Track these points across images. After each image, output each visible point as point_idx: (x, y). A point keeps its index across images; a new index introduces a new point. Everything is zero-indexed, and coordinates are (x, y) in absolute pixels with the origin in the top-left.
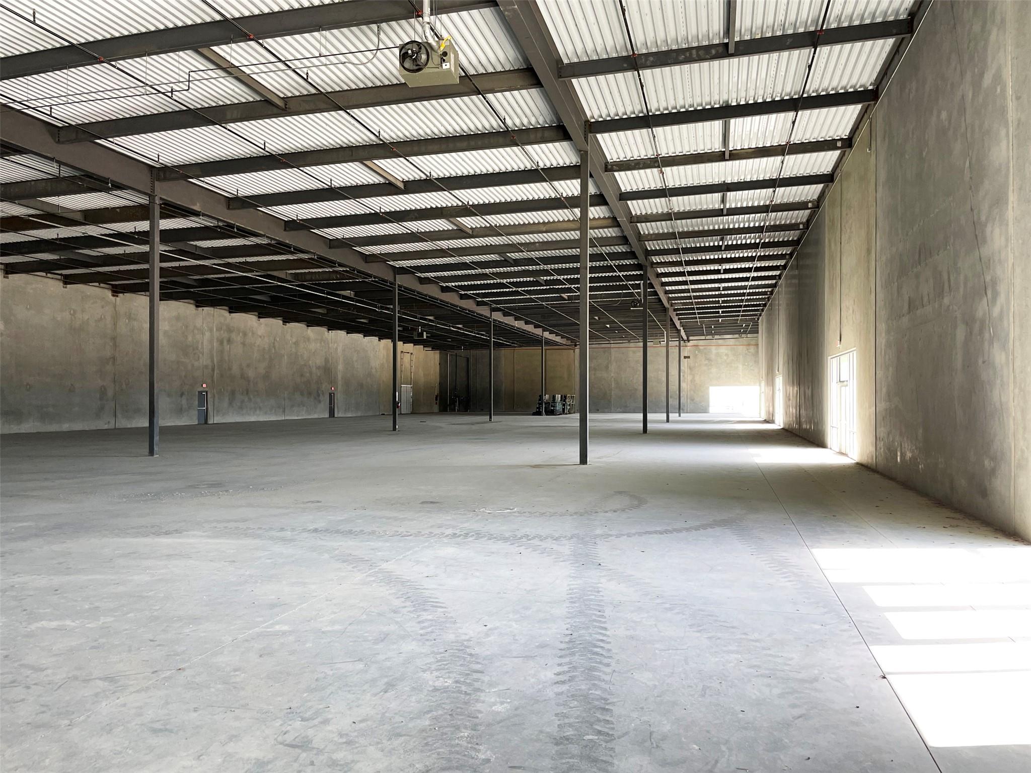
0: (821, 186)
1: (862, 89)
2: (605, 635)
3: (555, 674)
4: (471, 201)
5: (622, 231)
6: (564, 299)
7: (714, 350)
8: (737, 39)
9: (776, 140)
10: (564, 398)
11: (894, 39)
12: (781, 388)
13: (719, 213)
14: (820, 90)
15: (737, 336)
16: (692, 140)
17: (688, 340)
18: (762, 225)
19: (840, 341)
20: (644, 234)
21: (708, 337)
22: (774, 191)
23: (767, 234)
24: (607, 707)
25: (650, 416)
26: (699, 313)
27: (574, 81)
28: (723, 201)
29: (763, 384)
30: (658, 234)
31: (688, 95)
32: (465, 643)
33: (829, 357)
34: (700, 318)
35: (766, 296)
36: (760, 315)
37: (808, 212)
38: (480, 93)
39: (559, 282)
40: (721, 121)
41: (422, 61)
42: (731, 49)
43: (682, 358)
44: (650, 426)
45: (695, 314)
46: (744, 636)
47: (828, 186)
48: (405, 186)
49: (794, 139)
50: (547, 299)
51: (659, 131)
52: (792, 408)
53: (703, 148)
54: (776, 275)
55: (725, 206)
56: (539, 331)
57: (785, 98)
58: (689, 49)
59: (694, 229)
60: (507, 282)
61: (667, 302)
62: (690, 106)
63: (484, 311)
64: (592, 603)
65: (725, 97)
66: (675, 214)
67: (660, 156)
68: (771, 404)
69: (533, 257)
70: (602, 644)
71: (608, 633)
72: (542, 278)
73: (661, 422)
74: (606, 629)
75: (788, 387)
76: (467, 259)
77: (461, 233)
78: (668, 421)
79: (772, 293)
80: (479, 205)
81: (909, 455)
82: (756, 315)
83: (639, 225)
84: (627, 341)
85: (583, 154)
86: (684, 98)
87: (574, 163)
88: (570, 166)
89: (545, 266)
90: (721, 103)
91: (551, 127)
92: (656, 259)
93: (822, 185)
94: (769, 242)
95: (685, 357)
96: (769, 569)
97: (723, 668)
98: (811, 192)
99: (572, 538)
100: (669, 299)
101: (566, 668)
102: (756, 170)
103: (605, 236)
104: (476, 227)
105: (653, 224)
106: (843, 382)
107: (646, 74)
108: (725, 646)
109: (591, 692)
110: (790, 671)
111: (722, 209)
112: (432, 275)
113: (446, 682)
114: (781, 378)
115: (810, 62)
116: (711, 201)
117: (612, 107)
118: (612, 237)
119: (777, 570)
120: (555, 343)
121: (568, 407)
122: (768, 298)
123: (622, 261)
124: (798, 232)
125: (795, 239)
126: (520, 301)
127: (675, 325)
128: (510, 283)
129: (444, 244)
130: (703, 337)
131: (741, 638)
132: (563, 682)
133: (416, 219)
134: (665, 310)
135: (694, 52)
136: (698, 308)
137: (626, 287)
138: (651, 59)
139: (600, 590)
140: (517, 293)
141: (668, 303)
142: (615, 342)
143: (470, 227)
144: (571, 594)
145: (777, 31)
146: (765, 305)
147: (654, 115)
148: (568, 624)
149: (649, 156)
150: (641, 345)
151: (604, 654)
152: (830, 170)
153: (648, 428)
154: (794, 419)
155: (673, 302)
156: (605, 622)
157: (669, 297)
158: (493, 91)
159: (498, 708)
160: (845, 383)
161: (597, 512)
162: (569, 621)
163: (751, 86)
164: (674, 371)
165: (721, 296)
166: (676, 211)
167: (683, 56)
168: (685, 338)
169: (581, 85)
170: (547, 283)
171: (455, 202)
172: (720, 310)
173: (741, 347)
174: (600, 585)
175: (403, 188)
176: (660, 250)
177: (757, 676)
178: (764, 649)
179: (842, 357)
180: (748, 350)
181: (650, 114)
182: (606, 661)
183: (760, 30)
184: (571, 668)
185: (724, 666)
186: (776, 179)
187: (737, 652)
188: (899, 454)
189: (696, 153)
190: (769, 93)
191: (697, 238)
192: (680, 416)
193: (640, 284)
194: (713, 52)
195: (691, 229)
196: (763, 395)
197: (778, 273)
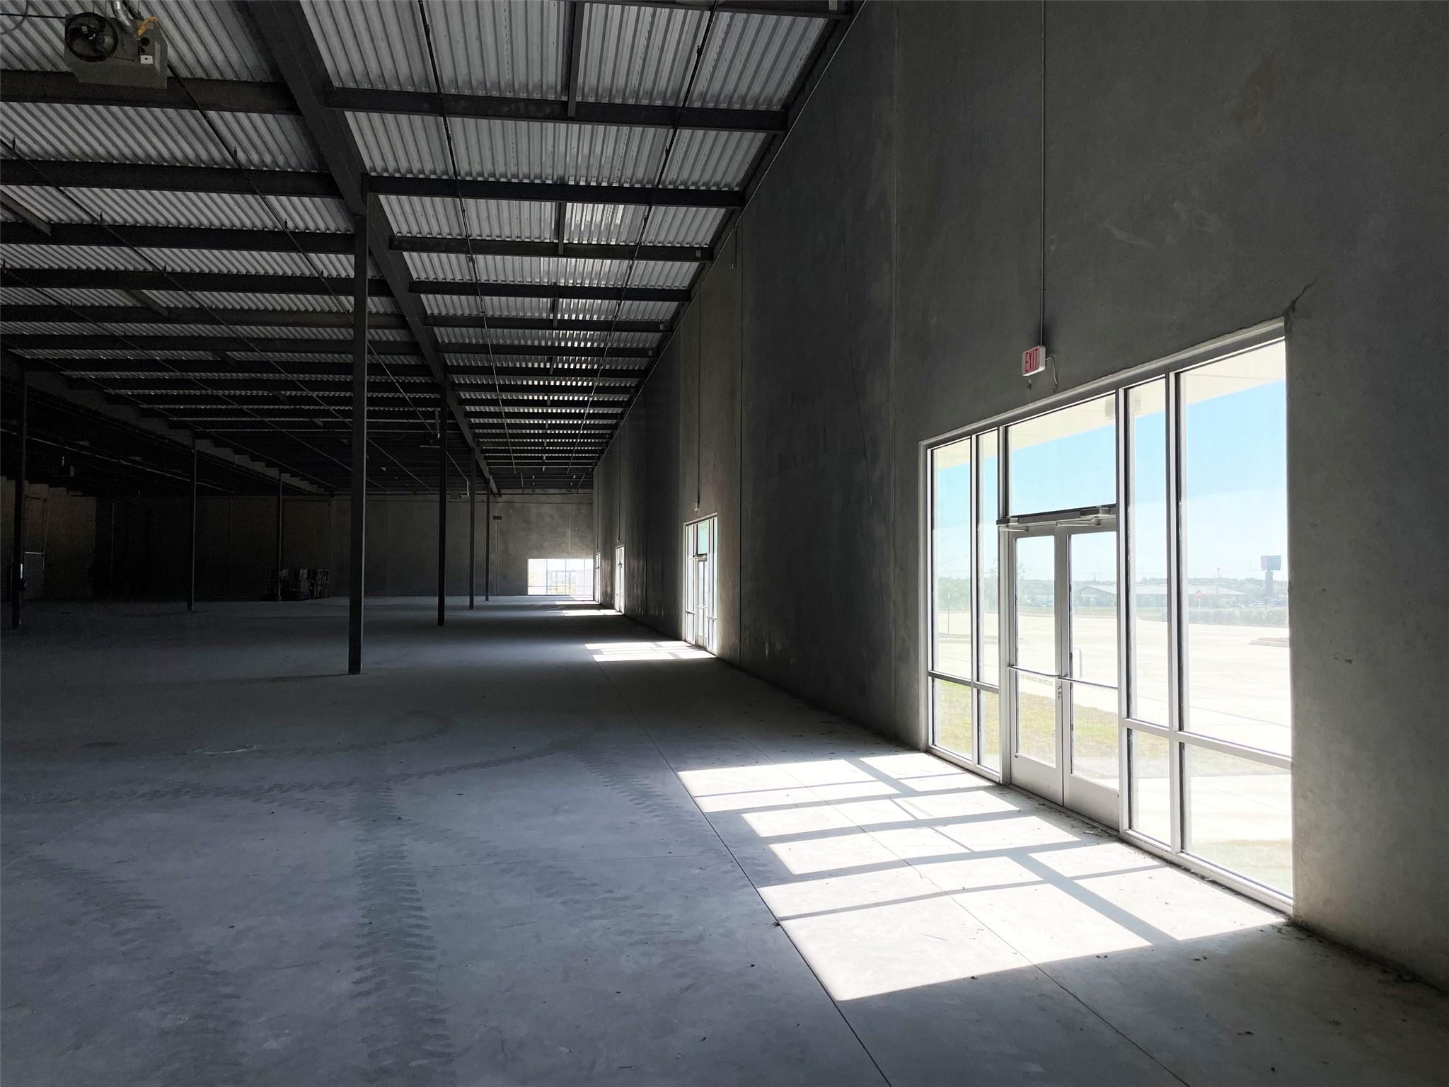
0: (675, 304)
1: (726, 189)
2: (421, 917)
3: (353, 983)
4: (170, 266)
5: (411, 334)
6: (317, 426)
7: (534, 509)
8: (579, 99)
9: (623, 238)
10: (312, 575)
11: (765, 134)
12: (623, 562)
13: (548, 324)
14: (678, 183)
15: (564, 491)
16: (515, 222)
17: (500, 495)
18: (602, 345)
19: (699, 503)
20: (443, 342)
21: (526, 491)
22: (619, 305)
23: (608, 358)
24: (437, 1017)
25: (449, 601)
26: (516, 458)
27: (349, 115)
28: (554, 308)
29: (598, 557)
30: (464, 345)
31: (512, 162)
32: (202, 957)
33: (685, 524)
34: (517, 464)
35: (604, 441)
36: (596, 465)
37: (658, 335)
38: (196, 108)
39: (310, 400)
40: (554, 204)
41: (105, 45)
42: (572, 111)
43: (491, 518)
44: (448, 615)
45: (510, 458)
46: (608, 895)
47: (683, 305)
48: (52, 231)
49: (645, 240)
50: (290, 425)
51: (470, 203)
52: (637, 588)
53: (528, 235)
54: (617, 414)
55: (555, 316)
56: (273, 472)
57: (636, 186)
58: (516, 100)
59: (513, 342)
60: (223, 395)
61: (471, 438)
62: (514, 176)
63: (183, 437)
64: (395, 874)
65: (560, 171)
66: (487, 318)
67: (471, 238)
68: (609, 583)
69: (271, 361)
70: (418, 931)
71: (425, 914)
72: (283, 392)
73: (462, 608)
74: (420, 909)
75: (632, 561)
76: (158, 355)
77: (150, 313)
78: (471, 606)
79: (611, 436)
80: (183, 273)
81: (779, 646)
82: (590, 464)
83: (436, 329)
84: (412, 492)
85: (358, 219)
86: (505, 164)
87: (343, 231)
88: (335, 234)
89: (289, 375)
90: (555, 178)
91: (307, 174)
92: (459, 379)
93: (677, 303)
94: (610, 369)
95: (495, 518)
96: (630, 803)
97: (587, 940)
98: (663, 310)
99: (350, 784)
100: (476, 436)
101: (369, 972)
102: (596, 273)
103: (385, 339)
104: (176, 307)
105: (457, 330)
106: (702, 555)
107: (456, 122)
108: (587, 911)
109: (411, 999)
110: (670, 932)
111: (552, 320)
112: (92, 375)
113: (180, 1019)
114: (623, 548)
115: (668, 145)
116: (538, 307)
117: (403, 160)
118: (395, 342)
119: (639, 804)
120: (298, 491)
121: (320, 588)
122: (607, 442)
123: (408, 378)
124: (645, 360)
125: (643, 368)
126: (245, 425)
127: (482, 472)
128: (229, 396)
129: (117, 328)
130: (520, 491)
131: (605, 898)
132: (368, 993)
133: (70, 285)
134: (470, 451)
135: (522, 105)
136: (515, 451)
137: (413, 415)
138: (463, 103)
139: (405, 854)
140: (241, 413)
141: (474, 441)
142: (394, 493)
143: (164, 305)
144: (361, 865)
145: (628, 98)
146: (602, 452)
147: (464, 181)
148: (363, 908)
149: (454, 235)
150: (437, 498)
151: (423, 943)
152: (686, 285)
153: (445, 617)
154: (639, 602)
155: (481, 440)
156: (418, 900)
157: (475, 433)
158: (219, 108)
159: (273, 1044)
160: (704, 557)
161: (385, 744)
162: (364, 904)
163: (594, 163)
164: (480, 537)
165: (545, 436)
166: (489, 316)
167: (507, 109)
168: (495, 490)
169: (360, 124)
170: (291, 400)
171: (142, 266)
172: (545, 456)
173: (570, 505)
174: (404, 848)
175: (50, 234)
176: (465, 366)
177: (631, 944)
178: (635, 907)
179: (700, 525)
180: (579, 510)
181: (459, 178)
182: (427, 953)
183: (608, 93)
184: (375, 970)
185: (587, 937)
186: (621, 289)
187: (602, 917)
188: (767, 646)
189: (519, 240)
190: (616, 176)
191: (517, 356)
192: (487, 599)
193: (434, 412)
194: (548, 110)
195: (508, 342)
196: (598, 572)
197: (619, 410)
